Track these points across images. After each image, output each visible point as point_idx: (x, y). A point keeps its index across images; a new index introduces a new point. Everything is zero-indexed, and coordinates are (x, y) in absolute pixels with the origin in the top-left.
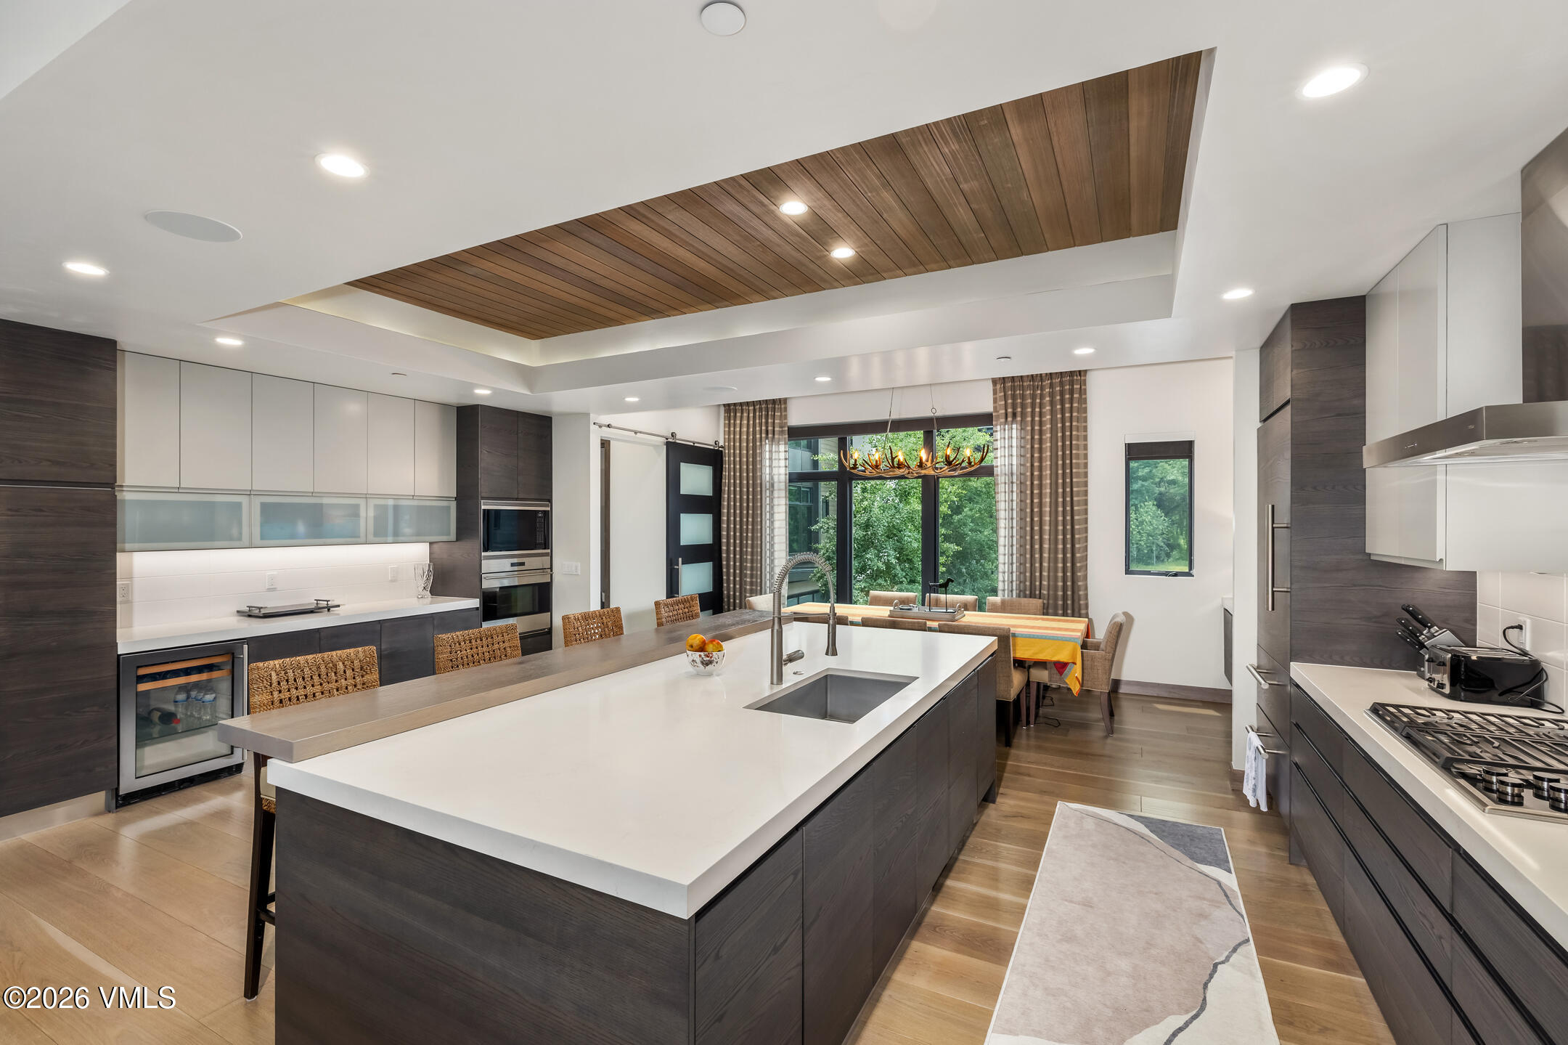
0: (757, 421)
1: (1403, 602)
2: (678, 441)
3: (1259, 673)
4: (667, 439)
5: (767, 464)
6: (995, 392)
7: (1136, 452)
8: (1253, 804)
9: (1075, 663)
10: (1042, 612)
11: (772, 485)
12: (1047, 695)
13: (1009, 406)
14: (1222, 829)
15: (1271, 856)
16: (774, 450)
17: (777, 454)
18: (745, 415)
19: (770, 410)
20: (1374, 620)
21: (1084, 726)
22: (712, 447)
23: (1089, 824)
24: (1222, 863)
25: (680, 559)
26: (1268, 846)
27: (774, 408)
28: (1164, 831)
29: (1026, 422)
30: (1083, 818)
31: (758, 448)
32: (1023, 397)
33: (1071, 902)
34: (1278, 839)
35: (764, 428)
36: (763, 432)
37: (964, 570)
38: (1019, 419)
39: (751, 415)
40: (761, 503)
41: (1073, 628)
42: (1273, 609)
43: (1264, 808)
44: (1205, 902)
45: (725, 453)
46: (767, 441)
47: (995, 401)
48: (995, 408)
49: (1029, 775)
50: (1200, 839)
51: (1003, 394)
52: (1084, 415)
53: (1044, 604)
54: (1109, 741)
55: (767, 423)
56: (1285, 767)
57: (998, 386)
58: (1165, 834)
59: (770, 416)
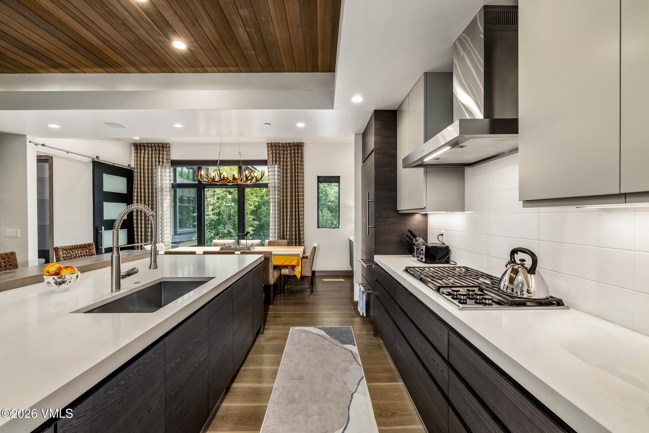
0: (154, 156)
1: (408, 229)
2: (100, 161)
3: (363, 261)
4: (93, 159)
5: (160, 178)
6: (268, 151)
7: (321, 180)
8: (361, 314)
9: (298, 265)
10: (287, 245)
11: (162, 189)
12: (289, 280)
13: (274, 157)
14: (351, 327)
15: (368, 334)
16: (163, 171)
17: (164, 173)
18: (147, 152)
19: (161, 150)
20: (400, 236)
21: (302, 291)
22: (127, 168)
23: (303, 335)
24: (351, 342)
25: (103, 227)
26: (367, 331)
27: (163, 150)
28: (331, 333)
29: (280, 165)
30: (300, 333)
31: (154, 169)
32: (280, 154)
33: (294, 379)
34: (370, 327)
35: (157, 159)
36: (157, 161)
37: (262, 234)
38: (278, 163)
39: (150, 152)
40: (156, 198)
41: (298, 250)
42: (368, 234)
43: (365, 315)
44: (347, 363)
45: (135, 171)
46: (159, 167)
47: (268, 155)
48: (268, 158)
49: (279, 317)
50: (344, 333)
51: (271, 152)
52: (303, 163)
53: (288, 242)
54: (312, 296)
55: (159, 157)
56: (372, 297)
57: (270, 148)
58: (332, 334)
59: (160, 154)
